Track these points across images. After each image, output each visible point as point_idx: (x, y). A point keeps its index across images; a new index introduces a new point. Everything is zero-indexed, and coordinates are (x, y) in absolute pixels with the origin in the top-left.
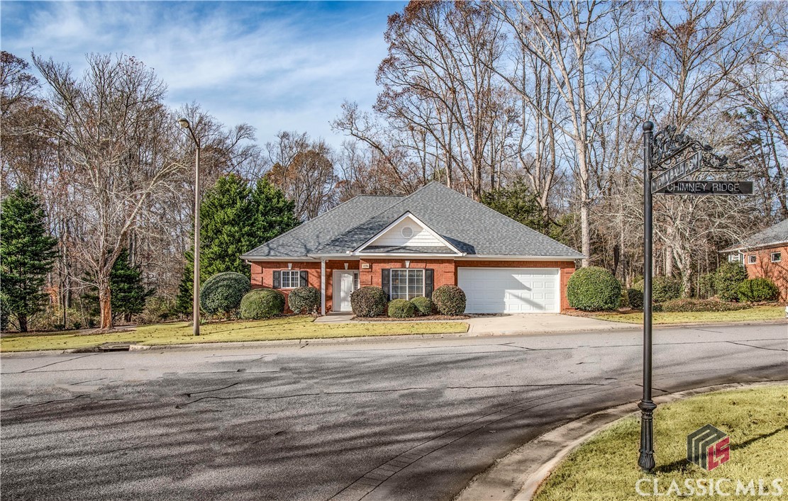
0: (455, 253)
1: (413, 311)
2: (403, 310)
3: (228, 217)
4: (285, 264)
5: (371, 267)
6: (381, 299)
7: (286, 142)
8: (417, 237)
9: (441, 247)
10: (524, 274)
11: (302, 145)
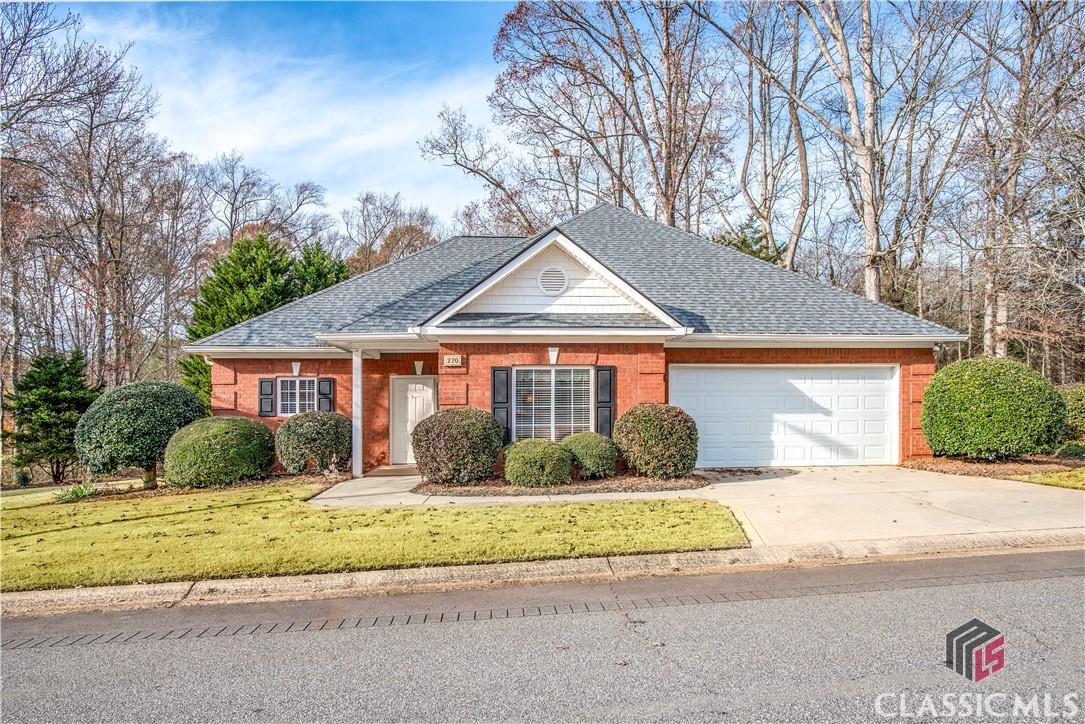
0: (669, 328)
1: (567, 469)
2: (542, 467)
3: (250, 302)
4: (284, 363)
5: (465, 363)
6: (487, 439)
7: (370, 207)
8: (575, 292)
9: (633, 315)
10: (816, 379)
11: (393, 212)
